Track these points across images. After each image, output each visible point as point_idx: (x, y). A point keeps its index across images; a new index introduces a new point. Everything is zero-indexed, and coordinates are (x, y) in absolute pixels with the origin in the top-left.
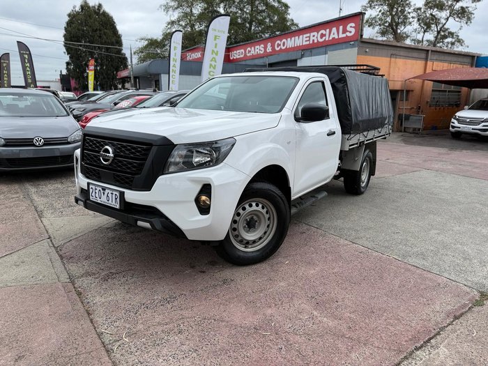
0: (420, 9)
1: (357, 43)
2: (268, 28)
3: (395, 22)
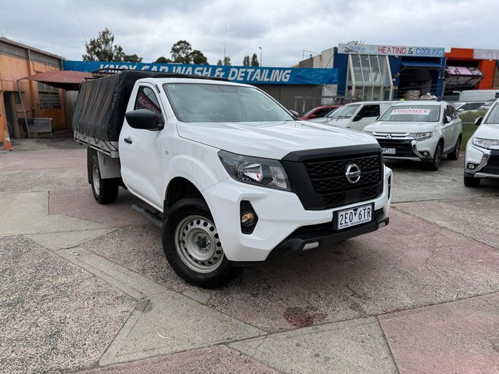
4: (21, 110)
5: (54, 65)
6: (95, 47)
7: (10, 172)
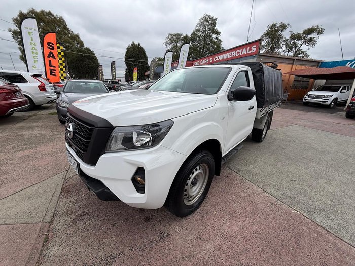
0: (287, 40)
1: (256, 56)
2: (212, 51)
3: (274, 47)
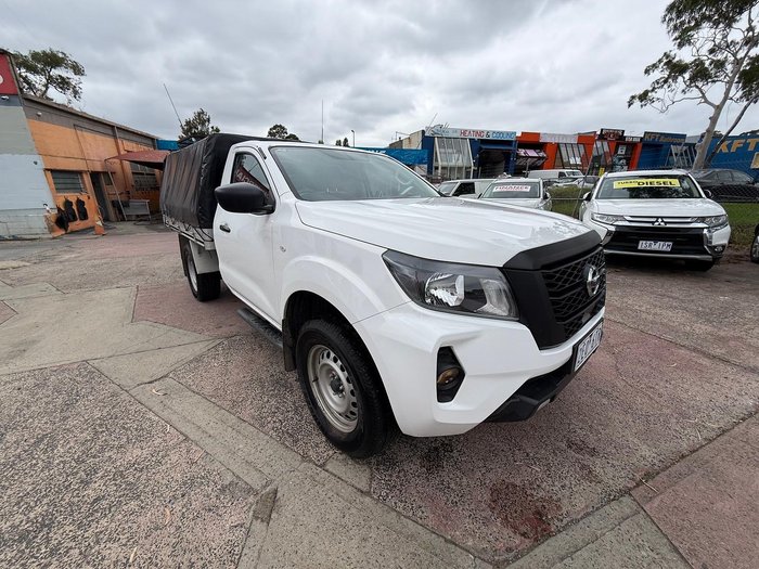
4: (114, 192)
5: (147, 145)
6: (191, 128)
7: (96, 262)
